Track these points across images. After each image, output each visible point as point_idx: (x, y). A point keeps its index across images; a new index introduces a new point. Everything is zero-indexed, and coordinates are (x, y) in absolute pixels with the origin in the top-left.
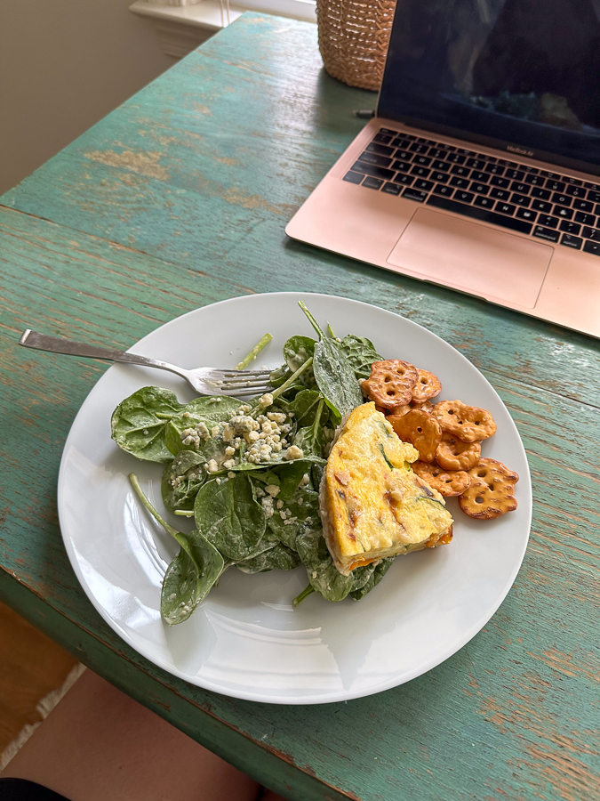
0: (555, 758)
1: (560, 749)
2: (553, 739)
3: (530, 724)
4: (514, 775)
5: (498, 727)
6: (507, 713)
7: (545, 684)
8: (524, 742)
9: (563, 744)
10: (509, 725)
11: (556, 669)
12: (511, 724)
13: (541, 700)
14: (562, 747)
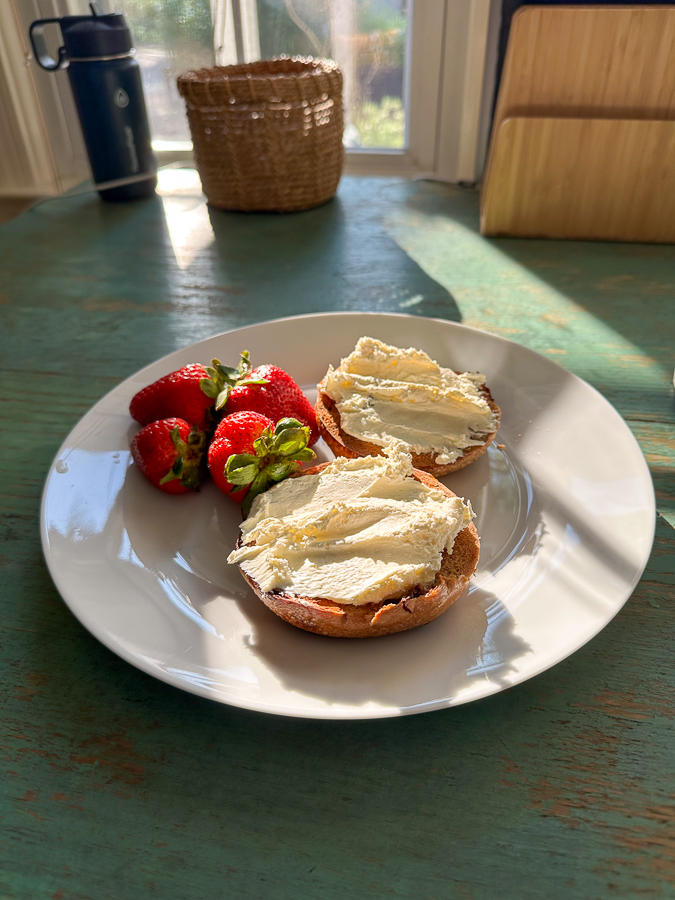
0: (660, 841)
1: (663, 826)
2: (649, 815)
3: (609, 802)
4: (611, 886)
5: (564, 821)
6: (571, 796)
7: (610, 740)
8: (608, 831)
9: (665, 818)
10: (579, 813)
11: (617, 716)
12: (581, 810)
13: (613, 763)
14: (664, 822)
